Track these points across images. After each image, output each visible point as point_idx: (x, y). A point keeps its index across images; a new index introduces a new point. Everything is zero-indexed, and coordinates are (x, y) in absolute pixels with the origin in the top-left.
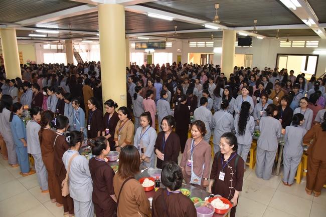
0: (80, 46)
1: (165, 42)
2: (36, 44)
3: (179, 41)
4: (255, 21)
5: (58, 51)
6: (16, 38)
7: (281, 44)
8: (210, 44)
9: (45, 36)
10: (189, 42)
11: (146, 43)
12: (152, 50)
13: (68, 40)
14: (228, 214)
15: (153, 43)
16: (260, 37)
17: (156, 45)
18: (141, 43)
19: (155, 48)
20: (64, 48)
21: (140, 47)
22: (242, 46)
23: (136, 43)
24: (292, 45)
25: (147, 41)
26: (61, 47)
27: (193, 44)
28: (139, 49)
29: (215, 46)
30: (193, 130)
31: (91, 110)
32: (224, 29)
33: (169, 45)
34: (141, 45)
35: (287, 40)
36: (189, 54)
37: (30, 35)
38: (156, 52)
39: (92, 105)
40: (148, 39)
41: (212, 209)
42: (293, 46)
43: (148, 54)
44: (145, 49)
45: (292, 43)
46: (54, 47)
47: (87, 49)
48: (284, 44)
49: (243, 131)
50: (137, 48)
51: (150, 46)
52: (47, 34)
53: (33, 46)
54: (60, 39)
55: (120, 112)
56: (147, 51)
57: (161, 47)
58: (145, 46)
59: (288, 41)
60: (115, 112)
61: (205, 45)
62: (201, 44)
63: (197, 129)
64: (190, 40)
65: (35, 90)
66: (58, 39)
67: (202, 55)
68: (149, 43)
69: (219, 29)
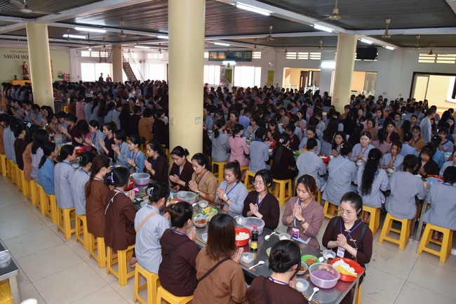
0: (131, 55)
1: (251, 52)
2: (72, 50)
3: (271, 51)
4: (388, 21)
5: (101, 60)
6: (48, 40)
7: (420, 58)
8: (316, 56)
9: (84, 37)
10: (286, 52)
11: (225, 52)
12: (233, 63)
13: (116, 44)
14: (355, 285)
15: (235, 52)
16: (390, 47)
17: (238, 55)
18: (218, 52)
19: (237, 59)
20: (109, 56)
21: (215, 57)
22: (362, 59)
23: (210, 52)
24: (436, 60)
25: (226, 50)
26: (104, 54)
27: (291, 55)
28: (214, 60)
29: (324, 58)
30: (299, 190)
31: (152, 157)
32: (340, 33)
33: (257, 55)
34: (218, 55)
35: (429, 52)
36: (285, 69)
37: (65, 36)
38: (238, 65)
39: (152, 151)
40: (228, 45)
41: (335, 275)
42: (438, 62)
43: (226, 68)
44: (222, 60)
45: (436, 57)
46: (96, 54)
47: (141, 58)
48: (425, 58)
49: (368, 189)
50: (210, 59)
51: (230, 56)
52: (88, 34)
53: (67, 52)
54: (106, 43)
55: (195, 163)
56: (225, 63)
57: (245, 59)
58: (222, 56)
59: (431, 53)
60: (187, 161)
61: (309, 57)
62: (303, 56)
63: (304, 189)
64: (288, 49)
65: (69, 123)
66: (102, 43)
67: (302, 72)
68: (228, 51)
69: (333, 33)
